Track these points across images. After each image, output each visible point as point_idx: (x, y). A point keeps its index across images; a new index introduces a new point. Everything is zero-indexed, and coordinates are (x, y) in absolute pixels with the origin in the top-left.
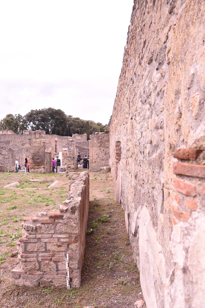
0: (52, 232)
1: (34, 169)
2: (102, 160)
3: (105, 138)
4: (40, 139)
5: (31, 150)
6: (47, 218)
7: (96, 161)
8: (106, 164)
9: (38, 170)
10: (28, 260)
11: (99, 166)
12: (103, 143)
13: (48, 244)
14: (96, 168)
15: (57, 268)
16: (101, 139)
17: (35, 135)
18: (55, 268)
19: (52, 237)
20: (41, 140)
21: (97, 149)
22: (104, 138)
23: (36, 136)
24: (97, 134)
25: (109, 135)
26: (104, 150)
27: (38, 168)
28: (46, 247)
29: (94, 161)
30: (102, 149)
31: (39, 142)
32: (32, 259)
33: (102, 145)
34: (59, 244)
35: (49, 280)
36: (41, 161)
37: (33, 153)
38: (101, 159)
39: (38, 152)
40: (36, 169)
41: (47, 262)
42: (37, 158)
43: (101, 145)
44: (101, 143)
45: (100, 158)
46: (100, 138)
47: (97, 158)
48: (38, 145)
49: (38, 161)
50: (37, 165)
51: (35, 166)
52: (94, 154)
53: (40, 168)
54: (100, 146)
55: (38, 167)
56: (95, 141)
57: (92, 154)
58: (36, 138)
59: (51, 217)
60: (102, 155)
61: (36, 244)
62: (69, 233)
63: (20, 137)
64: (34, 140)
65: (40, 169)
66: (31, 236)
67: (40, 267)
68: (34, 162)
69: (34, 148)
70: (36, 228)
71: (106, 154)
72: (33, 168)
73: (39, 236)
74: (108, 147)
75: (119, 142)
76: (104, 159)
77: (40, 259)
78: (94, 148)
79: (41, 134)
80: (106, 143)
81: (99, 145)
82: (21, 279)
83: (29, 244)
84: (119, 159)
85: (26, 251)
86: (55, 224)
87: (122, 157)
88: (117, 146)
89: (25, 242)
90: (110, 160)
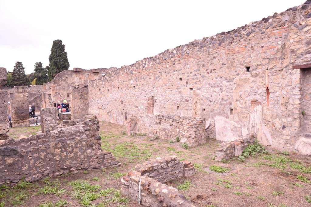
0: (201, 127)
1: (18, 123)
2: (82, 110)
3: (85, 92)
4: (23, 94)
5: (13, 104)
7: (78, 111)
8: (86, 113)
9: (22, 124)
10: (196, 137)
11: (80, 115)
12: (83, 96)
14: (78, 117)
16: (81, 92)
17: (18, 89)
19: (201, 129)
20: (25, 94)
21: (78, 101)
22: (83, 91)
23: (19, 90)
24: (78, 88)
25: (88, 89)
26: (84, 102)
27: (22, 123)
29: (76, 112)
30: (83, 101)
31: (23, 96)
33: (82, 98)
36: (26, 115)
37: (16, 108)
38: (82, 109)
39: (22, 106)
40: (21, 123)
41: (200, 137)
42: (20, 112)
43: (81, 97)
44: (81, 96)
45: (81, 108)
46: (81, 91)
47: (78, 109)
48: (21, 99)
49: (22, 115)
50: (21, 119)
51: (19, 120)
52: (76, 105)
53: (25, 122)
54: (81, 98)
55: (22, 121)
56: (77, 94)
57: (75, 105)
58: (18, 92)
59: (200, 122)
60: (82, 106)
61: (198, 132)
64: (17, 94)
65: (25, 123)
68: (17, 117)
69: (17, 102)
70: (197, 126)
71: (86, 105)
72: (16, 122)
74: (87, 99)
75: (153, 97)
76: (84, 109)
78: (75, 100)
79: (25, 88)
80: (85, 96)
81: (80, 97)
84: (153, 106)
85: (196, 135)
86: (201, 124)
87: (155, 105)
88: (152, 99)
89: (195, 132)
90: (89, 110)
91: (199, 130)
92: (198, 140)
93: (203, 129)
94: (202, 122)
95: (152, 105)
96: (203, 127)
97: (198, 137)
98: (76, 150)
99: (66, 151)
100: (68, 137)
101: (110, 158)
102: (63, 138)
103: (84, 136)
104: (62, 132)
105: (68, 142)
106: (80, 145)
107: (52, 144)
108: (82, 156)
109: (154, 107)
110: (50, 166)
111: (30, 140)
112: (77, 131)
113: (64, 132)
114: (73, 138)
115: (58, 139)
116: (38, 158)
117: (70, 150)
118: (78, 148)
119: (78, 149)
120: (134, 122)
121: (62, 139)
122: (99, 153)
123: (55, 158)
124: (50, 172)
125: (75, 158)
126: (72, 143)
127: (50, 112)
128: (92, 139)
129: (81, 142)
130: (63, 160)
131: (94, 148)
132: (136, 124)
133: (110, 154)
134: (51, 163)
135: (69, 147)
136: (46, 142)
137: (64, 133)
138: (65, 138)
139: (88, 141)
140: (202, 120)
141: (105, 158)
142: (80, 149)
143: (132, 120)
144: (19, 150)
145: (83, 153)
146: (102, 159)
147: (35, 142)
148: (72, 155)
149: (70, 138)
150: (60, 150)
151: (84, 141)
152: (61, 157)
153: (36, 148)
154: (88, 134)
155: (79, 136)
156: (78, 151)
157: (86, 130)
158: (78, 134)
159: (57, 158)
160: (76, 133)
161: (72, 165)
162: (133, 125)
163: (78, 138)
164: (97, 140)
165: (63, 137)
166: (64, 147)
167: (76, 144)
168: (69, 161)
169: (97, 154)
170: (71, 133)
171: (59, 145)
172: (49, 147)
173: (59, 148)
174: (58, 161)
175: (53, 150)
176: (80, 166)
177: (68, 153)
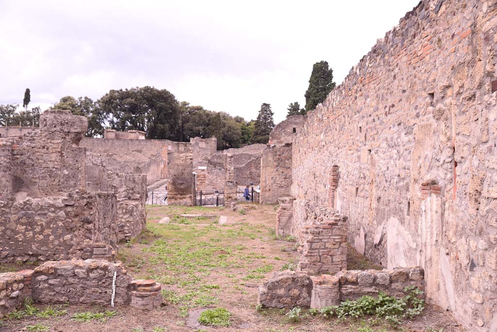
0: (330, 234)
1: (176, 199)
2: (279, 187)
3: (286, 154)
4: (186, 154)
5: (170, 170)
6: (327, 225)
7: (271, 188)
8: (286, 193)
9: (181, 201)
10: (312, 254)
11: (275, 196)
12: (281, 161)
13: (326, 243)
14: (270, 199)
15: (332, 260)
16: (279, 155)
17: (178, 146)
18: (331, 260)
19: (329, 238)
20: (188, 155)
21: (272, 170)
22: (283, 153)
23: (180, 149)
24: (273, 147)
25: (291, 148)
26: (282, 172)
27: (181, 199)
28: (325, 246)
29: (267, 189)
30: (281, 170)
31: (184, 158)
32: (315, 254)
33: (281, 164)
34: (334, 243)
35: (326, 269)
36: (186, 188)
37: (175, 175)
38: (279, 185)
39: (183, 174)
40: (179, 200)
41: (325, 256)
42: (180, 182)
43: (279, 164)
44: (279, 161)
45: (277, 184)
46: (278, 153)
47: (272, 184)
48: (181, 162)
49: (182, 187)
50: (179, 194)
51: (176, 195)
52: (267, 177)
53: (185, 198)
54: (277, 166)
55: (181, 197)
56: (270, 159)
57: (266, 177)
58: (179, 152)
59: (330, 224)
60: (280, 180)
61: (319, 243)
62: (341, 235)
63: (103, 142)
64: (176, 154)
65: (185, 200)
66: (315, 238)
67: (320, 259)
68: (175, 189)
69: (176, 167)
70: (319, 232)
71: (286, 178)
72: (173, 198)
73: (320, 238)
74: (289, 168)
75: (337, 166)
76: (282, 185)
77: (321, 254)
78: (268, 168)
79: (188, 145)
80: (287, 162)
81: (275, 164)
82: (307, 268)
83: (314, 244)
84: (336, 186)
85: (311, 248)
86: (332, 229)
87: (339, 183)
88: (334, 171)
89: (311, 242)
90: (292, 187)
91: (326, 240)
92: (319, 262)
93: (336, 240)
94: (336, 224)
95: (333, 184)
96: (336, 236)
97: (320, 256)
98: (47, 231)
99: (33, 230)
100: (36, 211)
101: (104, 254)
102: (30, 212)
103: (62, 213)
104: (28, 203)
105: (37, 218)
106: (55, 226)
107: (13, 217)
108: (56, 243)
109: (338, 188)
110: (10, 246)
112: (51, 205)
113: (32, 203)
114: (45, 214)
115: (23, 212)
117: (38, 229)
118: (50, 228)
119: (51, 230)
120: (287, 213)
121: (27, 213)
122: (85, 243)
123: (16, 236)
124: (8, 254)
125: (44, 243)
126: (41, 221)
127: (134, 181)
128: (76, 219)
129: (56, 221)
130: (28, 242)
131: (76, 233)
132: (291, 217)
133: (102, 247)
134: (11, 243)
135: (38, 225)
136: (7, 213)
137: (31, 205)
138: (32, 211)
139: (67, 221)
140: (336, 220)
141: (94, 253)
142: (54, 232)
143: (285, 209)
145: (58, 237)
146: (89, 253)
148: (41, 237)
149: (39, 212)
150: (25, 227)
151: (61, 221)
152: (25, 236)
154: (69, 212)
155: (54, 212)
156: (50, 233)
157: (67, 206)
158: (53, 209)
159: (20, 237)
160: (48, 206)
161: (40, 252)
162: (284, 219)
163: (52, 215)
164: (82, 223)
165: (30, 210)
166: (31, 224)
167: (48, 223)
168: (37, 245)
169: (81, 243)
170: (42, 206)
171: (24, 220)
172: (9, 221)
173: (22, 224)
174: (21, 241)
175: (15, 225)
176: (52, 255)
177: (35, 233)
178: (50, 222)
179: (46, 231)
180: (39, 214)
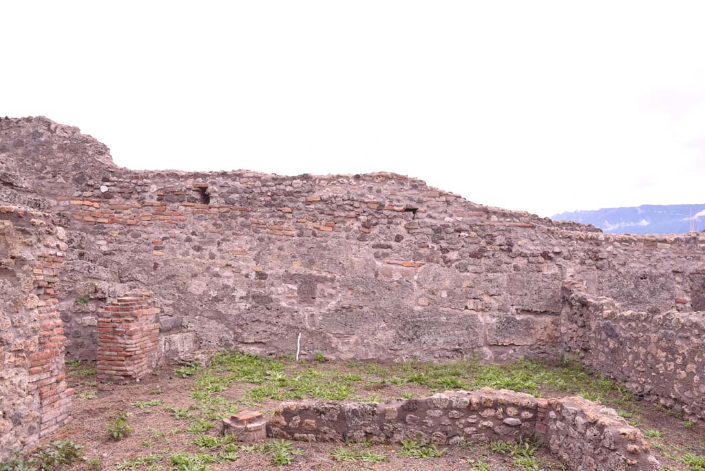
99: (674, 360)
100: (677, 332)
102: (670, 332)
104: (668, 317)
105: (678, 342)
106: (700, 360)
107: (654, 337)
110: (652, 379)
111: (630, 320)
112: (693, 323)
113: (672, 319)
114: (687, 338)
115: (662, 331)
116: (637, 356)
117: (679, 361)
118: (695, 363)
119: (695, 366)
121: (667, 333)
123: (657, 366)
124: (651, 390)
125: (688, 384)
126: (683, 348)
130: (672, 377)
134: (653, 374)
135: (679, 354)
136: (648, 330)
137: (671, 321)
138: (672, 331)
142: (699, 370)
144: (617, 331)
147: (634, 324)
148: (683, 374)
149: (680, 334)
150: (665, 353)
152: (666, 368)
153: (635, 335)
155: (698, 336)
156: (694, 371)
158: (696, 331)
159: (661, 368)
160: (690, 326)
161: (683, 398)
163: (695, 340)
165: (670, 329)
166: (671, 350)
167: (693, 353)
168: (680, 386)
170: (683, 325)
171: (663, 344)
172: (650, 342)
173: (664, 350)
174: (662, 375)
175: (655, 349)
176: (699, 409)
177: (676, 366)
178: (693, 351)
179: (689, 366)
180: (680, 337)
